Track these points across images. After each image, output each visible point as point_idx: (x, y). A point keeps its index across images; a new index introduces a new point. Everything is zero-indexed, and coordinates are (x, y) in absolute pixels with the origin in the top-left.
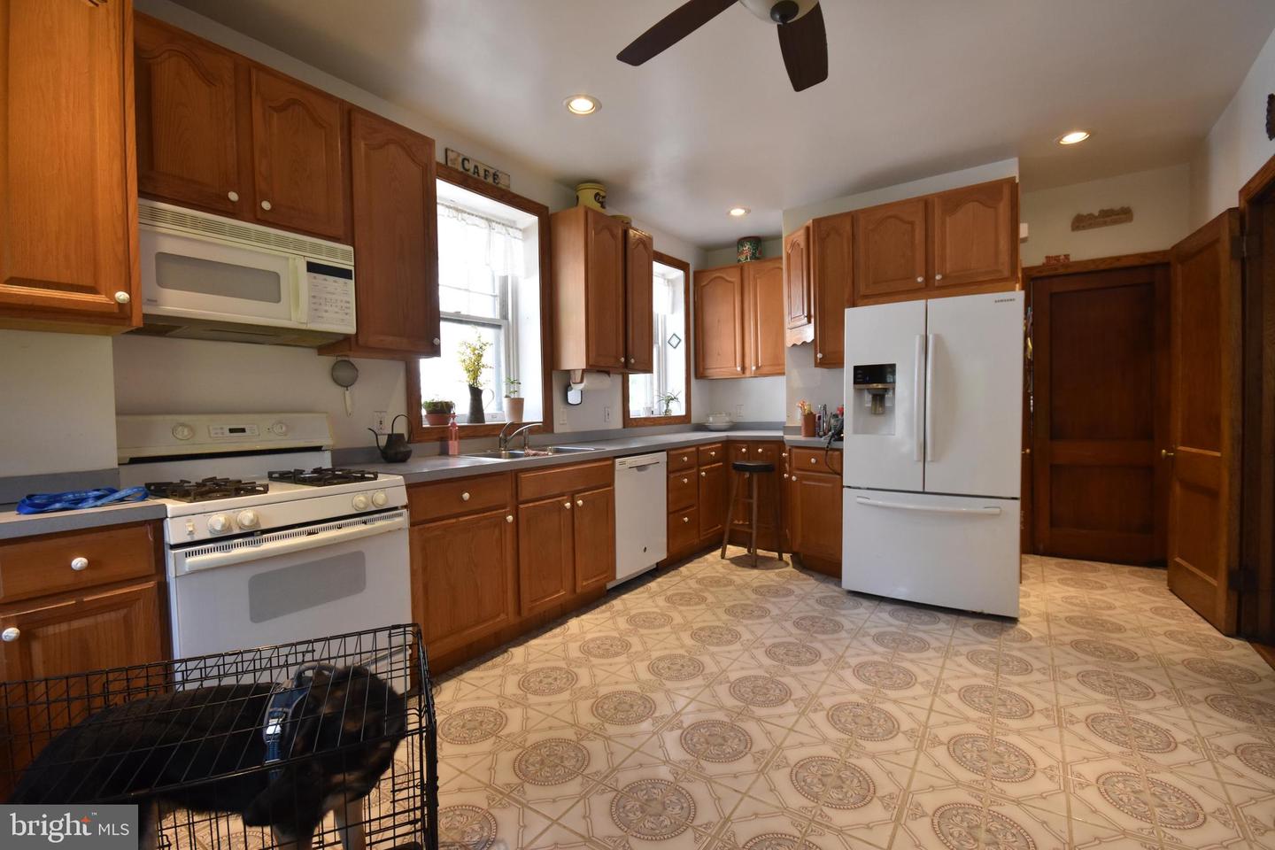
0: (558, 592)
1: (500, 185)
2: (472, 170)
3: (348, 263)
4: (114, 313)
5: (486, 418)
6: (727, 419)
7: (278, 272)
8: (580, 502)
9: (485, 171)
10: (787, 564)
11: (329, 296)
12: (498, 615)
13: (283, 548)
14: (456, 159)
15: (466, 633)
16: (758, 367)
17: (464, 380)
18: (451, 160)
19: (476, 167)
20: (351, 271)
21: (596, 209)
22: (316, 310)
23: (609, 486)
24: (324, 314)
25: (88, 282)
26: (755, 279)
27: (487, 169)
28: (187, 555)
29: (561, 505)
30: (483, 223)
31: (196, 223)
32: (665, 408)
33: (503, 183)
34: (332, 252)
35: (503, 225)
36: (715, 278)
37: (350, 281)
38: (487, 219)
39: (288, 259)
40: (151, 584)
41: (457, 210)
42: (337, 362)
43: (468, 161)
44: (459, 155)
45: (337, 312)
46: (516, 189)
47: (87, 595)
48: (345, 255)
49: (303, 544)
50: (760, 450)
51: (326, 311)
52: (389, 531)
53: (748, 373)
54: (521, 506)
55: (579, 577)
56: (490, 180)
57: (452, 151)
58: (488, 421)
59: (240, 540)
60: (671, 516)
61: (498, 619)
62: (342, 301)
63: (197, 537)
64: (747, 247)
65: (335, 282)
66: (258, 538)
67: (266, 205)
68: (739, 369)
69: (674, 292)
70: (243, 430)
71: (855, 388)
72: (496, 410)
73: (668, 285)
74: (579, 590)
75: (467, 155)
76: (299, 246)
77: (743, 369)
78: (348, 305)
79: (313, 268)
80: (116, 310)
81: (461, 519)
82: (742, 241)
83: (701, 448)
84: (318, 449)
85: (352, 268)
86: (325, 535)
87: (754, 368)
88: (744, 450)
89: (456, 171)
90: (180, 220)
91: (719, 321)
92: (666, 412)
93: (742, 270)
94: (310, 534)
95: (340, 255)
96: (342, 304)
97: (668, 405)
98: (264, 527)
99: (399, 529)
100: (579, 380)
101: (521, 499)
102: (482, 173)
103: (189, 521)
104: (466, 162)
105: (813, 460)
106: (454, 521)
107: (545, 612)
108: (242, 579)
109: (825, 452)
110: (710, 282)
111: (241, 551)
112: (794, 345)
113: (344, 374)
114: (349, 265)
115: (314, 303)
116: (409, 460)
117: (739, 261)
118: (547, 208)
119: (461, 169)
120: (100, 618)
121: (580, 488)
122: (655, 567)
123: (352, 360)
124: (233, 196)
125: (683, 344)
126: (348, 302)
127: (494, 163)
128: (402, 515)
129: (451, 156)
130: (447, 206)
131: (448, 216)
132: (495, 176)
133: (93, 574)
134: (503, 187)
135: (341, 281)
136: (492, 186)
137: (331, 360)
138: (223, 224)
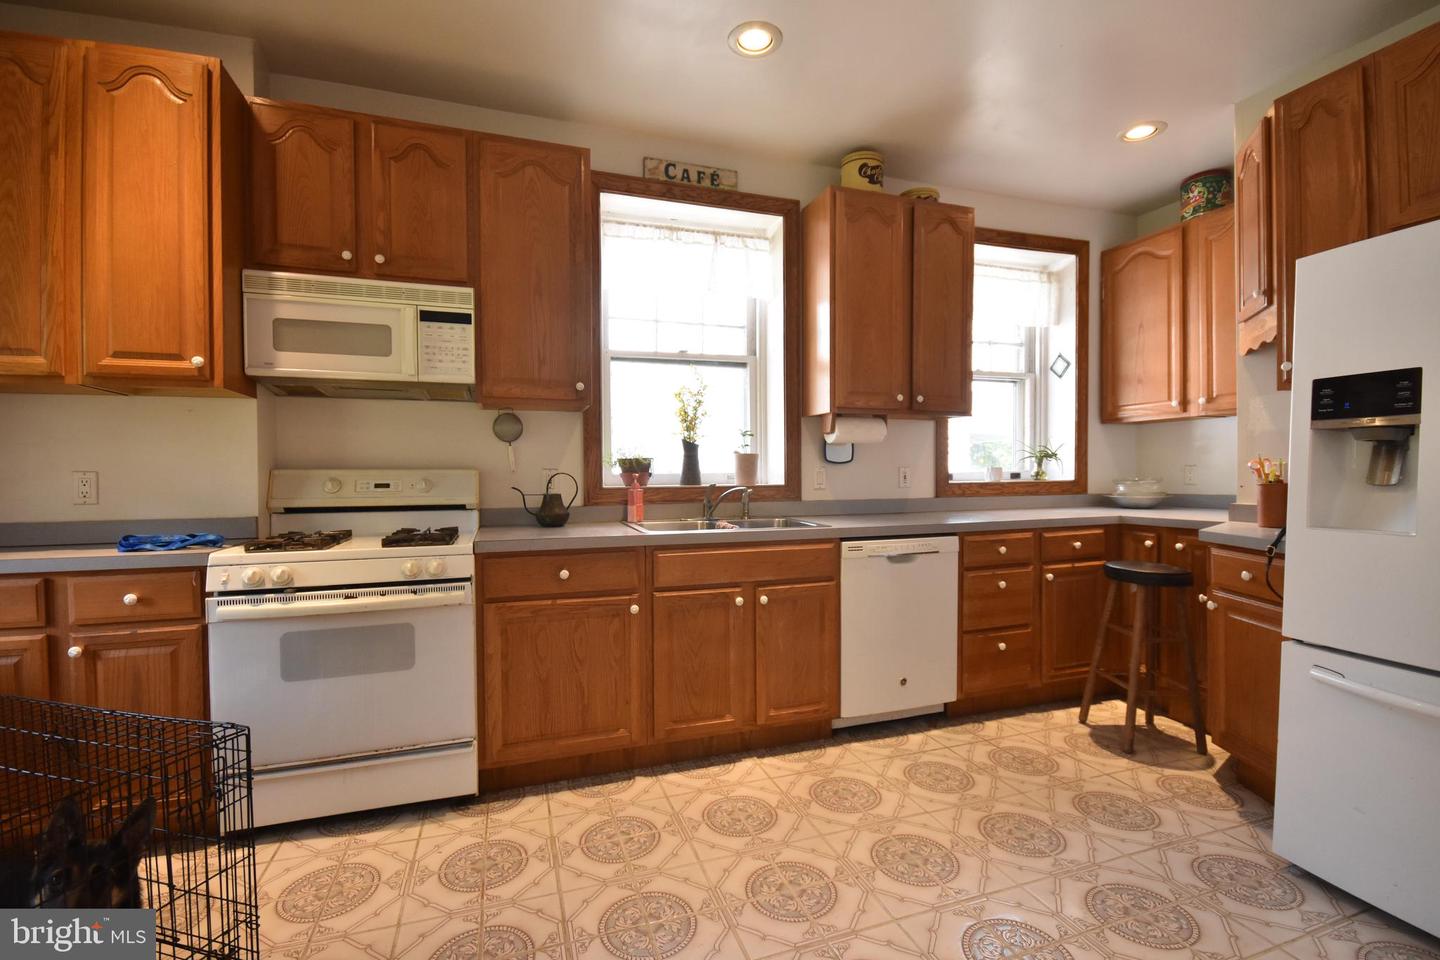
0: (722, 717)
1: (721, 187)
2: (680, 176)
3: (468, 306)
4: (193, 376)
5: (703, 479)
6: (1155, 488)
7: (389, 324)
8: (764, 599)
9: (699, 173)
10: (1211, 763)
11: (444, 345)
12: (618, 730)
13: (314, 609)
14: (656, 168)
15: (562, 743)
16: (1210, 399)
17: (678, 433)
18: (649, 170)
19: (686, 171)
20: (470, 315)
21: (865, 189)
22: (429, 360)
23: (830, 579)
24: (438, 365)
25: (174, 350)
26: (1208, 244)
27: (701, 170)
28: (220, 603)
29: (731, 598)
30: (710, 239)
31: (310, 287)
32: (1035, 469)
33: (726, 183)
34: (449, 298)
35: (739, 236)
36: (1140, 254)
37: (469, 326)
38: (714, 233)
39: (399, 310)
40: (194, 627)
41: (671, 229)
42: (499, 416)
43: (674, 165)
44: (661, 161)
45: (453, 361)
46: (747, 186)
47: (140, 628)
48: (463, 299)
49: (337, 607)
50: (1179, 546)
51: (440, 361)
52: (446, 605)
53: (1193, 411)
54: (657, 594)
55: (762, 704)
56: (706, 183)
57: (652, 159)
58: (705, 482)
59: (272, 595)
60: (966, 637)
61: (615, 735)
62: (458, 349)
63: (230, 587)
64: (1197, 192)
65: (452, 328)
66: (288, 595)
67: (379, 259)
68: (1174, 403)
69: (1061, 290)
70: (387, 486)
71: (1313, 428)
72: (718, 468)
73: (1050, 282)
74: (761, 721)
75: (672, 159)
76: (413, 295)
77: (1184, 403)
78: (465, 353)
79: (427, 316)
80: (196, 374)
81: (559, 602)
82: (1186, 185)
83: (1047, 535)
84: (462, 507)
85: (472, 312)
86: (365, 600)
87: (1202, 400)
88: (1148, 543)
89: (658, 182)
90: (294, 286)
91: (1141, 326)
92: (1037, 474)
93: (1184, 233)
94: (347, 597)
95: (460, 299)
96: (459, 352)
97: (1040, 465)
98: (297, 584)
99: (460, 604)
100: (829, 430)
101: (656, 585)
102: (694, 176)
103: (225, 571)
104: (671, 168)
105: (1245, 575)
106: (549, 602)
107: (711, 738)
108: (275, 633)
109: (1265, 560)
110: (1129, 262)
111: (272, 606)
112: (1250, 352)
113: (508, 428)
114: (468, 308)
115: (427, 353)
116: (566, 525)
117: (1183, 217)
118: (797, 203)
119: (663, 178)
120: (152, 651)
121: (767, 578)
122: (941, 710)
123: (517, 413)
124: (347, 255)
125: (1072, 372)
126: (466, 349)
127: (711, 161)
128: (463, 588)
129: (650, 165)
130: (657, 227)
131: (659, 238)
132: (714, 177)
133: (142, 611)
134: (726, 188)
135: (458, 327)
136: (708, 190)
137: (493, 414)
138: (335, 284)
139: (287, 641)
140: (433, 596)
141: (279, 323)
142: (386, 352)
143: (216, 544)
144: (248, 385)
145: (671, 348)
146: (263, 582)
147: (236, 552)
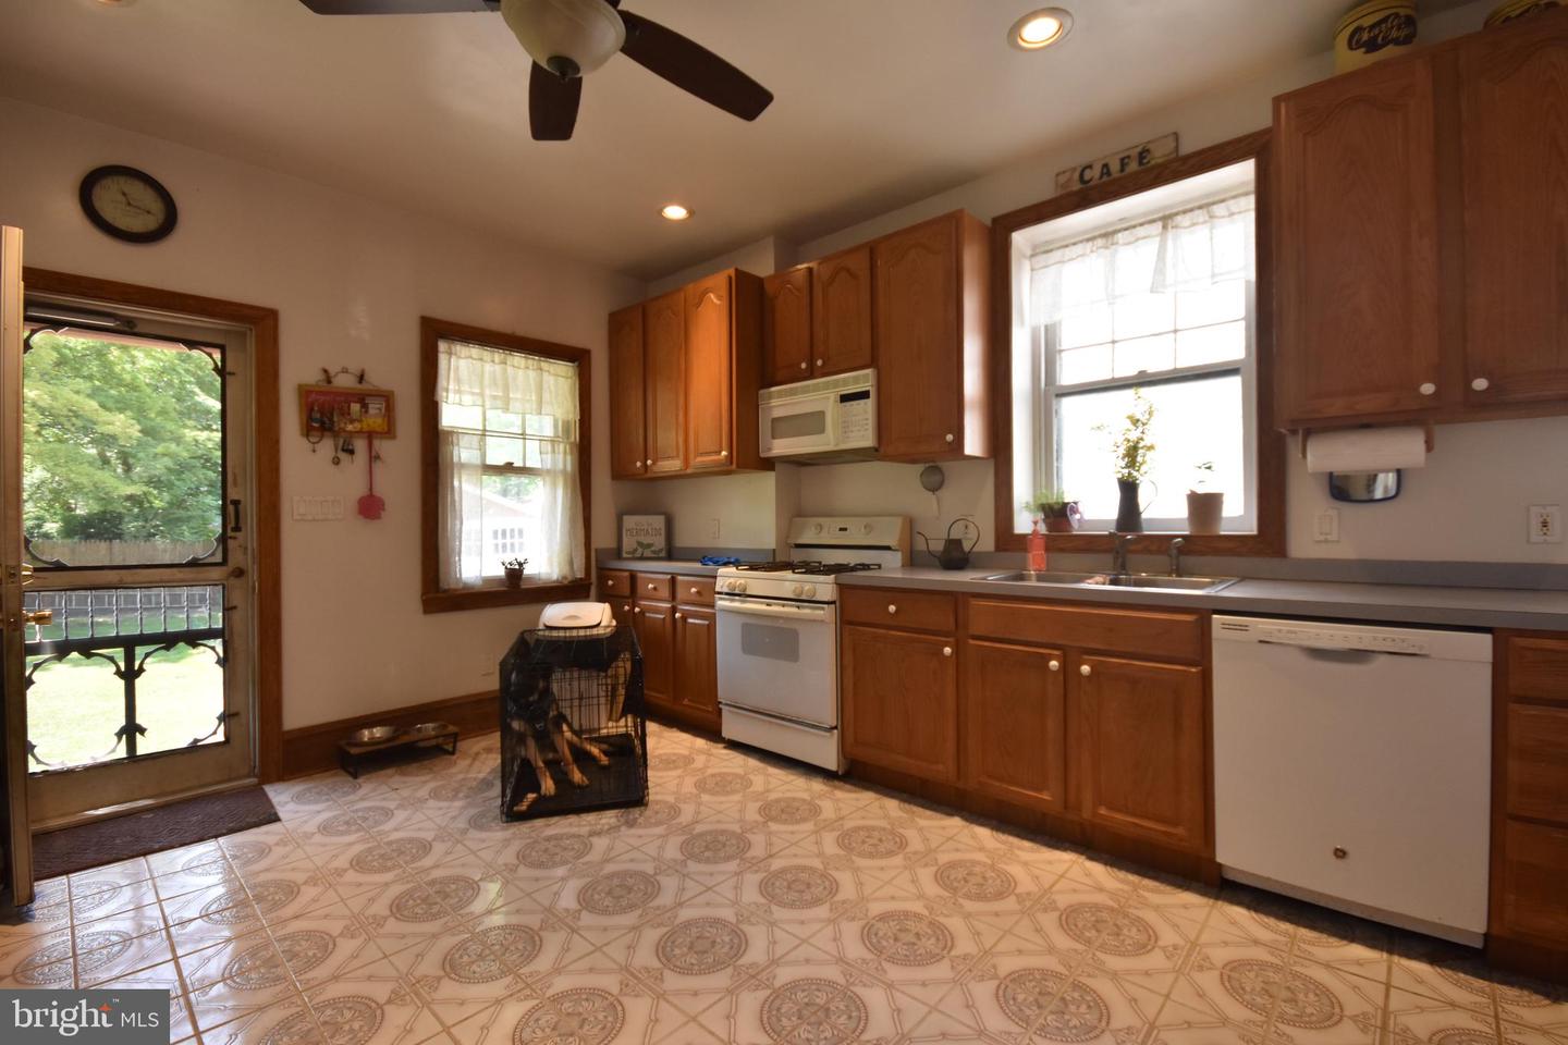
0: (1039, 791)
1: (1155, 161)
2: (1098, 175)
3: (867, 385)
4: (724, 463)
7: (823, 410)
8: (1085, 669)
9: (1122, 160)
11: (853, 418)
14: (1069, 180)
18: (1063, 186)
19: (1105, 166)
20: (872, 391)
22: (846, 432)
23: (1191, 663)
24: (851, 434)
25: (718, 449)
27: (1125, 154)
28: (721, 599)
30: (1155, 228)
31: (787, 393)
33: (1160, 154)
34: (856, 380)
37: (871, 399)
38: (1160, 219)
39: (829, 397)
40: (711, 611)
42: (924, 469)
43: (1090, 166)
44: (1074, 169)
45: (860, 430)
47: (698, 608)
48: (867, 378)
49: (765, 610)
52: (817, 621)
54: (971, 641)
55: (1087, 794)
56: (1133, 166)
57: (1063, 172)
59: (738, 597)
62: (863, 420)
63: (728, 590)
65: (861, 404)
66: (744, 599)
67: (820, 362)
70: (846, 529)
72: (1164, 512)
74: (1088, 815)
75: (1087, 160)
76: (837, 384)
78: (870, 421)
79: (845, 398)
84: (888, 548)
85: (873, 388)
86: (776, 608)
89: (1076, 193)
90: (780, 395)
94: (767, 605)
95: (864, 379)
96: (863, 422)
98: (748, 592)
101: (970, 632)
102: (1115, 167)
104: (1087, 172)
111: (737, 604)
114: (871, 385)
115: (845, 427)
119: (1080, 186)
120: (702, 621)
124: (804, 365)
126: (867, 419)
127: (1135, 139)
128: (823, 609)
129: (1062, 179)
130: (1088, 240)
131: (1092, 251)
132: (1143, 154)
133: (698, 598)
134: (1160, 161)
135: (862, 402)
136: (1136, 174)
137: (920, 468)
138: (797, 388)
139: (745, 626)
140: (806, 612)
141: (775, 421)
142: (822, 430)
143: (726, 564)
144: (768, 464)
145: (1128, 370)
146: (745, 590)
147: (732, 570)
